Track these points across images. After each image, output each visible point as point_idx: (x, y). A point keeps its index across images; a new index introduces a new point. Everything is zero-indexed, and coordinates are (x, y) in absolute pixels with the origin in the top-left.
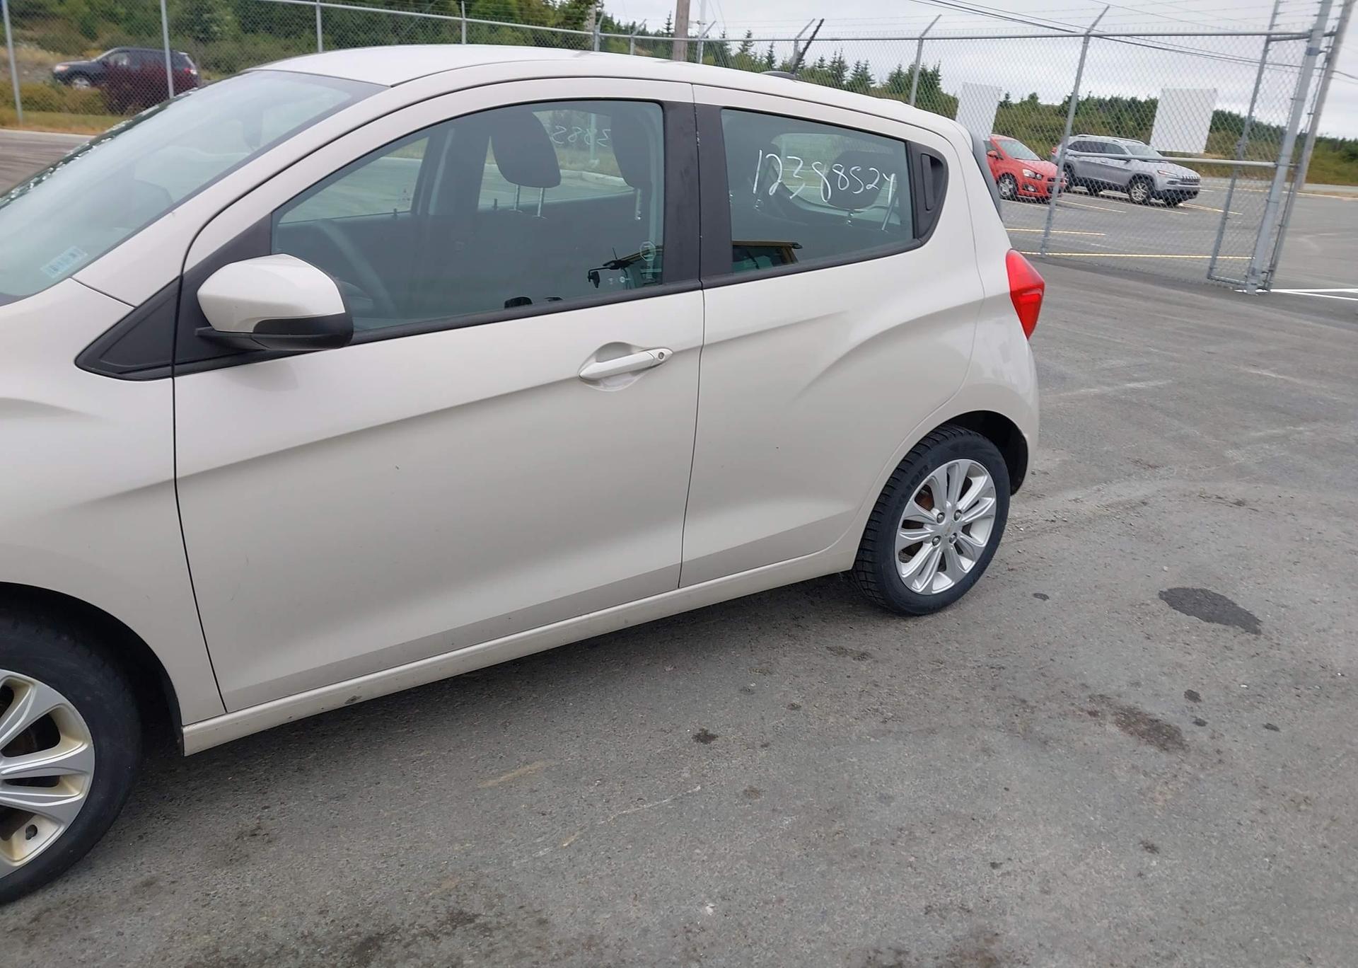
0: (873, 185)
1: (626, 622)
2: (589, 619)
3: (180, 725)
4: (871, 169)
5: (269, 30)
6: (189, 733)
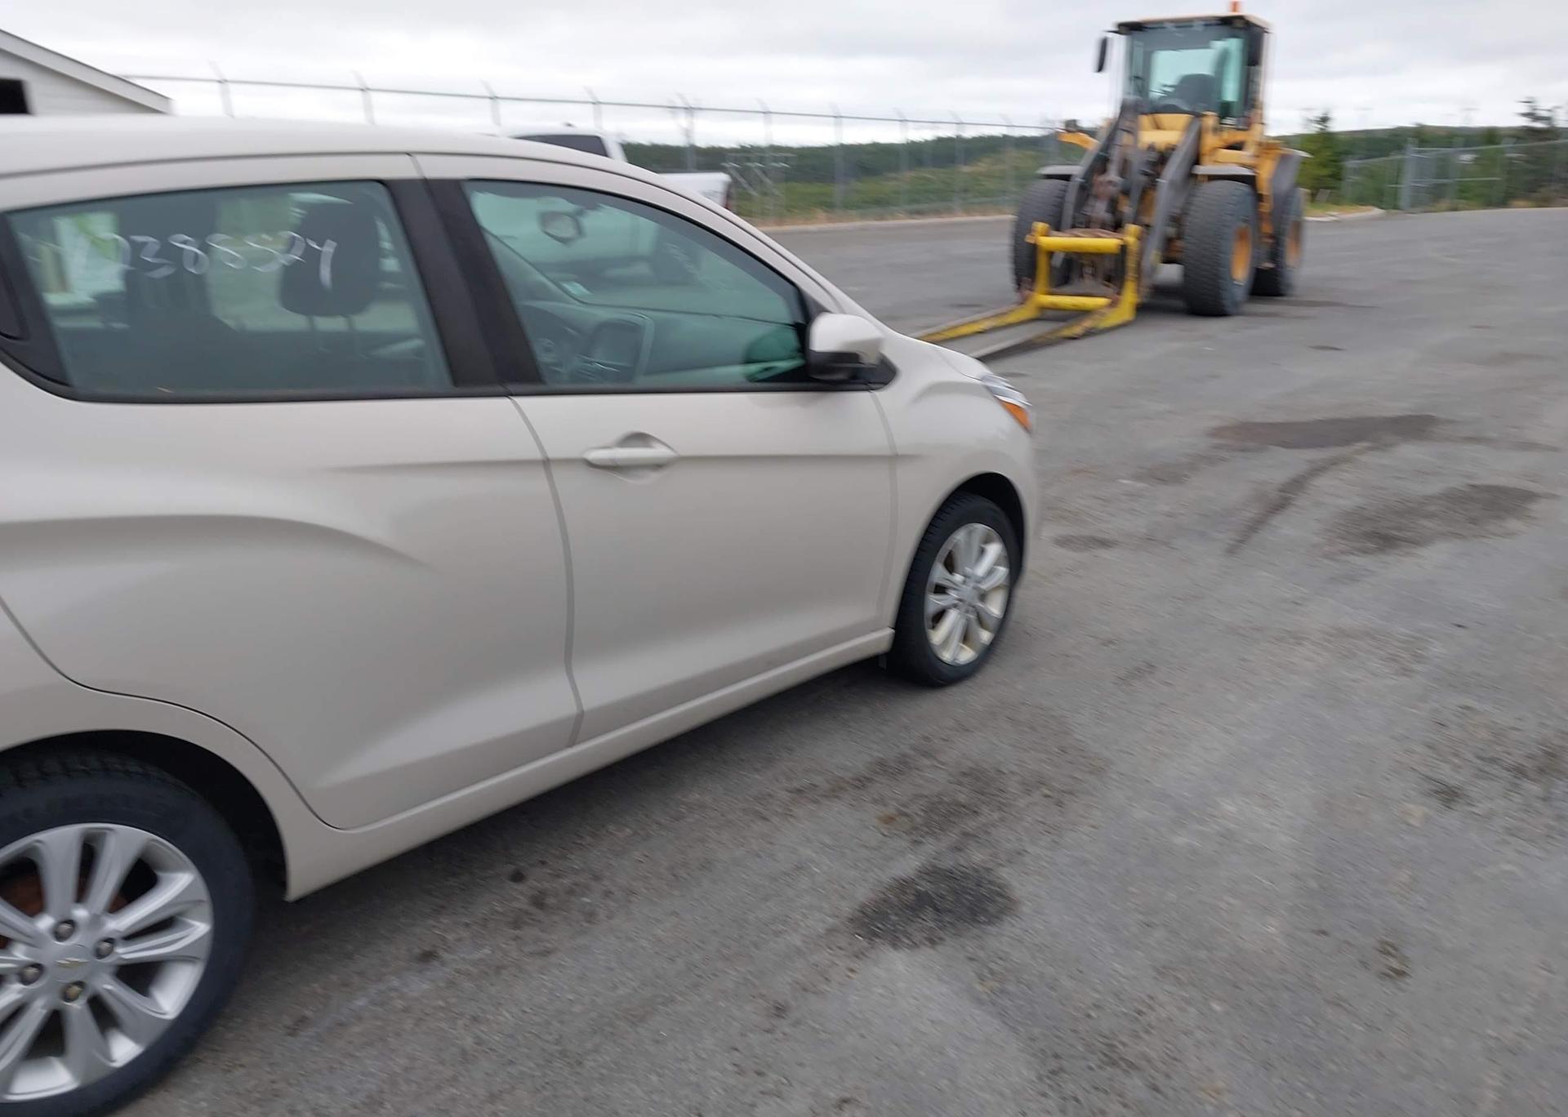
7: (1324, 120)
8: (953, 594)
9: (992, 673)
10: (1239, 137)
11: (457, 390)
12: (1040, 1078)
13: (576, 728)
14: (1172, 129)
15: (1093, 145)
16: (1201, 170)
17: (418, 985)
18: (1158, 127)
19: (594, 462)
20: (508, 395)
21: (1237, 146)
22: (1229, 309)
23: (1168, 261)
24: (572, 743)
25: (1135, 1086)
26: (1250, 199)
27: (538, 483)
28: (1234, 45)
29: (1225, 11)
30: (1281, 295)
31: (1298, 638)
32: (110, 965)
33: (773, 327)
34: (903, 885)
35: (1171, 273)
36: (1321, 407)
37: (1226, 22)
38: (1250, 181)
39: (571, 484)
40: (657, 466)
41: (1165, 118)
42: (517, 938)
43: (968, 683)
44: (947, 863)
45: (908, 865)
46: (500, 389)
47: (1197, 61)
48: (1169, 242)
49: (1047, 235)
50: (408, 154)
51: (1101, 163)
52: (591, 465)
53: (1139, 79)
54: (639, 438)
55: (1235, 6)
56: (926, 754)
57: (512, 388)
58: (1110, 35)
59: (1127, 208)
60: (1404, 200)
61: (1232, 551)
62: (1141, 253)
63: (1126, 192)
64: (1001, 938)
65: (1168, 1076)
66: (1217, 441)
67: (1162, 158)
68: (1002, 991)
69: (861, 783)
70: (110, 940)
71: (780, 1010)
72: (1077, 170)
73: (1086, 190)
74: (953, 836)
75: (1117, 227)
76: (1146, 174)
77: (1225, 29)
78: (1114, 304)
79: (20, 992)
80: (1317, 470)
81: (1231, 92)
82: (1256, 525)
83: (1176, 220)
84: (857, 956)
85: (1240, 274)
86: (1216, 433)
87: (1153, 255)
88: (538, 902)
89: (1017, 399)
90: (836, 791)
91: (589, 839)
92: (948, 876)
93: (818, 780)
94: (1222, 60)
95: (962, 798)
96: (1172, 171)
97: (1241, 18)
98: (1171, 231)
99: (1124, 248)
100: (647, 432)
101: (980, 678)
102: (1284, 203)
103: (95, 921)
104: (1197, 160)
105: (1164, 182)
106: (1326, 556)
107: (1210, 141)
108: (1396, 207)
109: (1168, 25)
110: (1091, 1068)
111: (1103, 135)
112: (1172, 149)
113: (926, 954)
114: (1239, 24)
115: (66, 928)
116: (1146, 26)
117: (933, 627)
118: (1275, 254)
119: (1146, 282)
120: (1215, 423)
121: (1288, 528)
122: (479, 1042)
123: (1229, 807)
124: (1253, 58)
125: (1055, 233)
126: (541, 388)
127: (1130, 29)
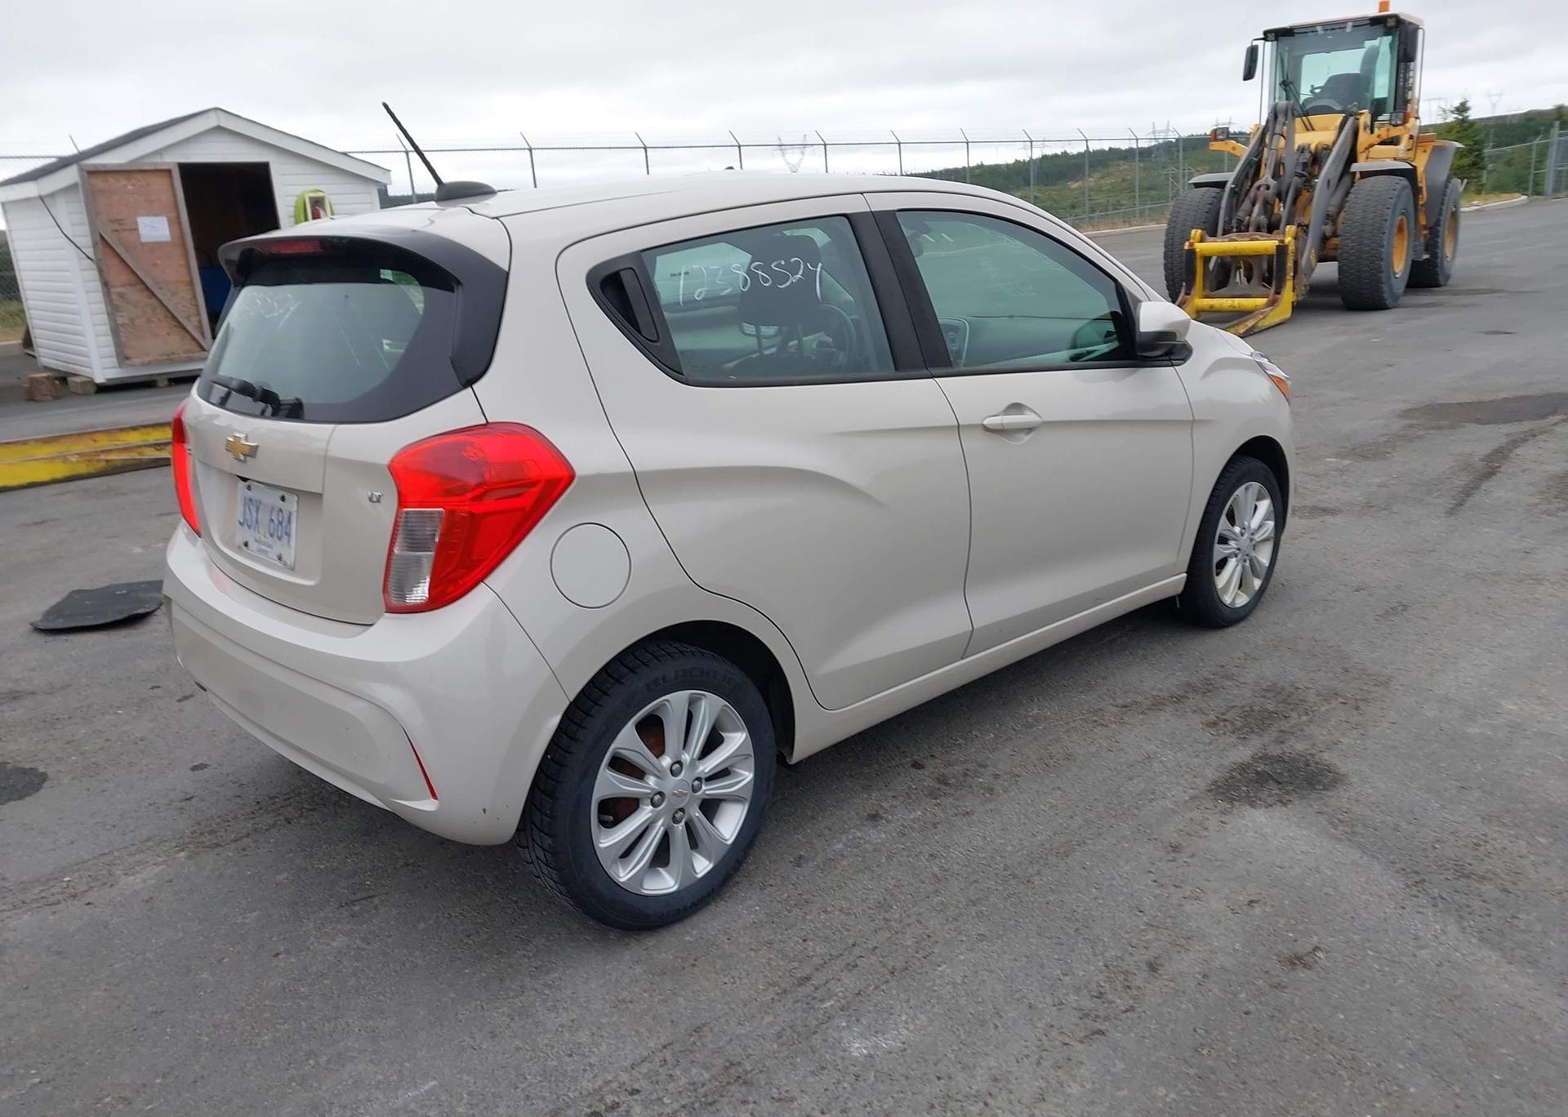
7: (1462, 108)
8: (1232, 543)
9: (1259, 615)
10: (1394, 132)
11: (899, 374)
12: (1407, 886)
13: (969, 643)
14: (1326, 129)
15: (1244, 152)
16: (1355, 167)
17: (877, 835)
18: (1309, 128)
19: (991, 427)
20: (933, 377)
21: (1394, 141)
22: (1389, 302)
23: (1322, 259)
24: (962, 659)
25: (1489, 889)
26: (1409, 191)
27: (950, 445)
28: (1383, 44)
29: (1374, 12)
30: (1439, 286)
31: (1538, 580)
32: (698, 798)
33: (1086, 322)
34: (1243, 768)
35: (1328, 271)
36: (1505, 386)
37: (1375, 21)
38: (1410, 175)
39: (975, 444)
40: (1029, 429)
41: (1315, 119)
42: (938, 805)
43: (1243, 624)
44: (1275, 750)
45: (1242, 753)
46: (925, 372)
47: (1348, 61)
48: (1325, 239)
49: (1202, 240)
50: (862, 193)
51: (1253, 168)
52: (986, 429)
53: (1288, 84)
54: (1016, 408)
55: (1384, 6)
56: (1230, 678)
57: (934, 371)
58: (1260, 43)
59: (1281, 210)
60: (1549, 184)
61: (1451, 512)
62: (1298, 253)
63: (1280, 195)
64: (1338, 799)
65: (1514, 884)
66: (1408, 422)
67: (1316, 158)
68: (1353, 832)
69: (1178, 699)
70: (698, 779)
71: (1175, 848)
72: (1230, 177)
73: (1238, 195)
74: (1273, 733)
75: (1272, 228)
76: (1302, 176)
77: (1379, 28)
78: (1273, 303)
79: (651, 811)
80: (1516, 443)
81: (1382, 87)
82: (1468, 492)
83: (1331, 218)
84: (1223, 813)
85: (1400, 267)
86: (1406, 414)
87: (1309, 253)
88: (943, 780)
89: (1279, 373)
90: (1157, 704)
91: (961, 741)
92: (1280, 759)
93: (1139, 698)
94: (1370, 60)
95: (1271, 708)
96: (1329, 169)
97: (1396, 17)
98: (1328, 229)
99: (1282, 249)
100: (1022, 403)
101: (1252, 619)
102: (1440, 194)
103: (693, 762)
104: (1352, 157)
105: (1319, 182)
106: (1547, 512)
107: (1364, 138)
108: (1538, 192)
109: (1319, 28)
110: (1447, 879)
111: (1253, 141)
112: (1328, 149)
113: (1279, 810)
114: (1391, 23)
115: (677, 767)
116: (1296, 31)
117: (1218, 574)
118: (1432, 245)
119: (1304, 280)
120: (1403, 406)
121: (1497, 491)
122: (941, 868)
123: (1509, 705)
124: (1405, 55)
125: (1212, 239)
126: (950, 370)
127: (1277, 35)
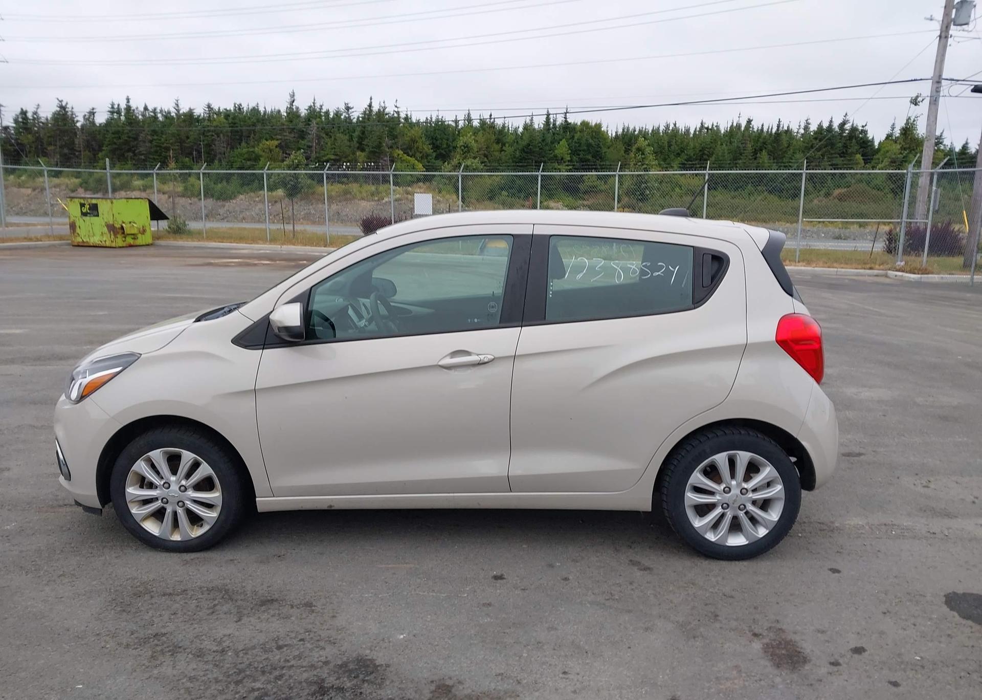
0: (659, 273)
1: (479, 504)
2: (454, 496)
3: (255, 497)
4: (660, 264)
5: (725, 187)
6: (258, 501)
